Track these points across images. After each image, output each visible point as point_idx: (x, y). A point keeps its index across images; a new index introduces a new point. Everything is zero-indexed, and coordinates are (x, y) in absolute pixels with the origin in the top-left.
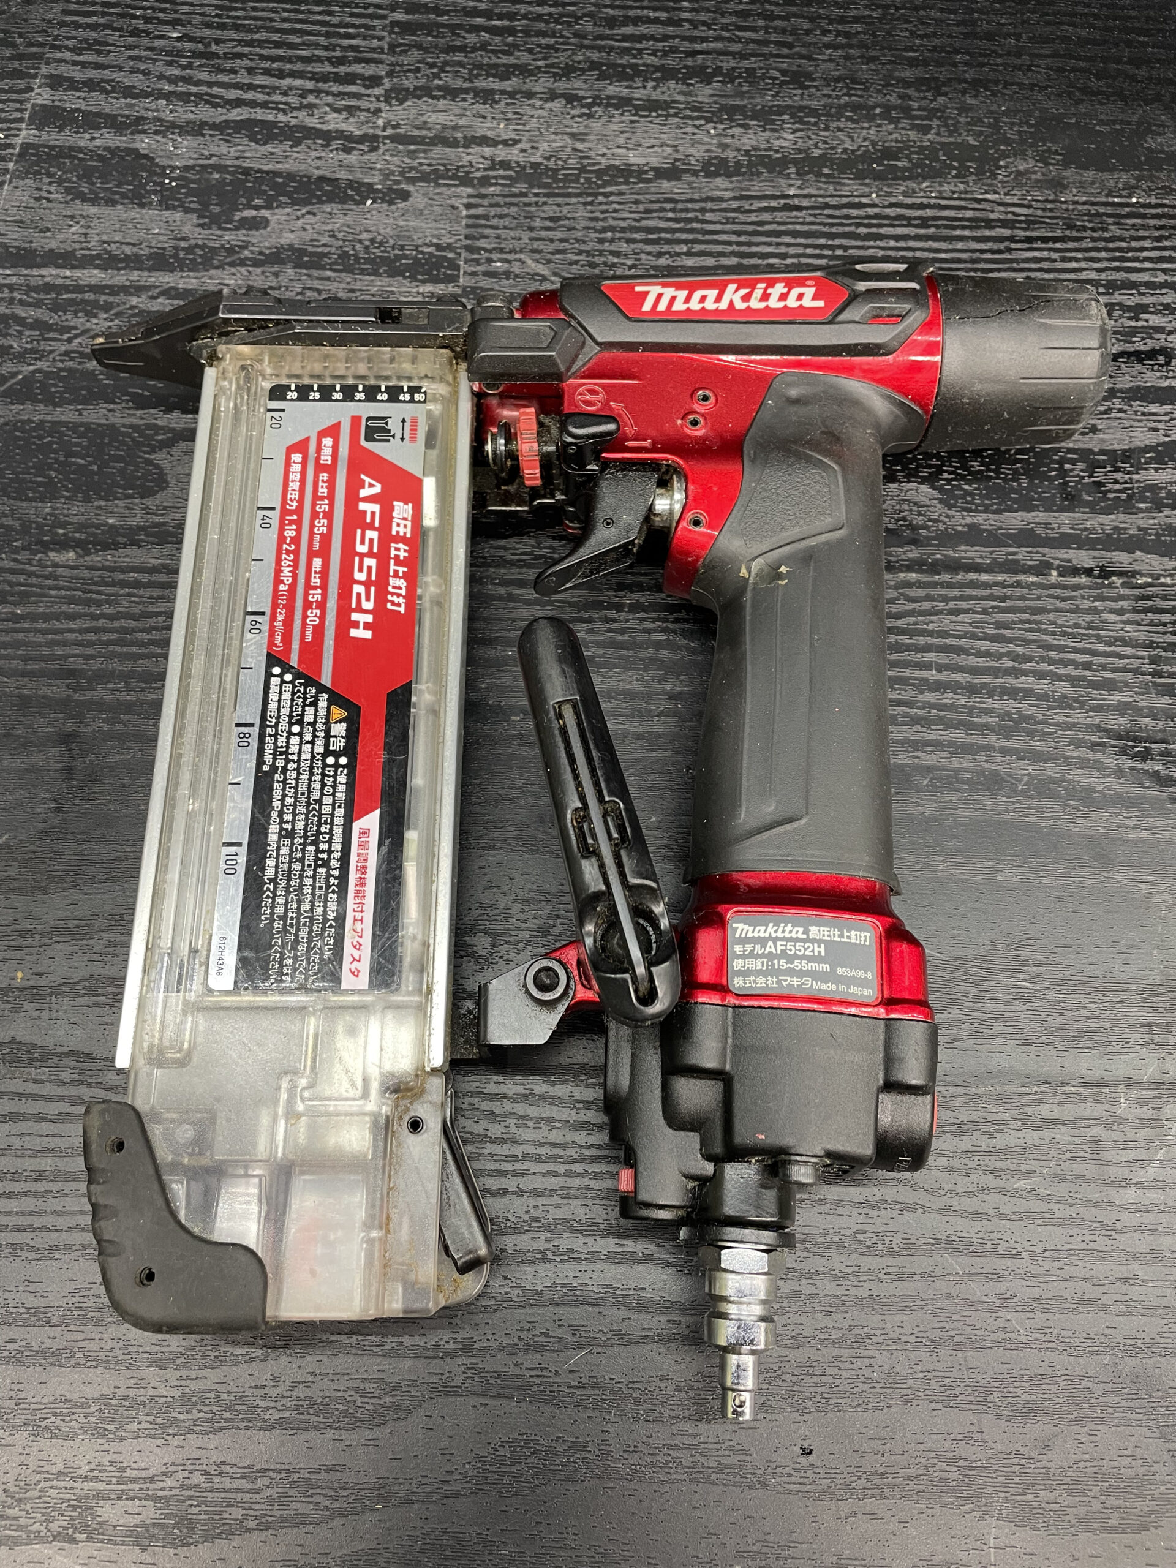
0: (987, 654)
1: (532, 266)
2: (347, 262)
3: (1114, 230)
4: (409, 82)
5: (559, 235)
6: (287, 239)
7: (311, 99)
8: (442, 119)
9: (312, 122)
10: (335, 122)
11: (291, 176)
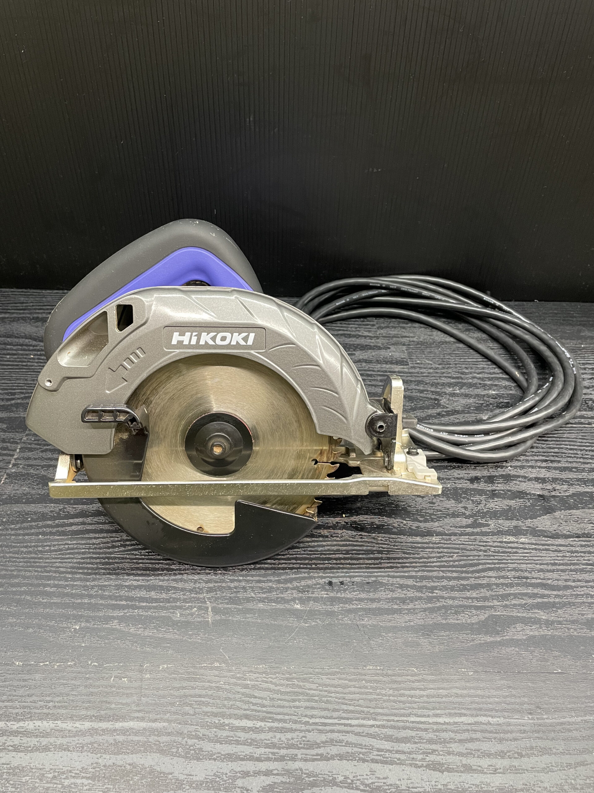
0: (582, 442)
1: (428, 362)
2: (378, 362)
3: (579, 352)
4: (383, 325)
5: (432, 355)
6: (361, 357)
7: (358, 329)
8: (394, 333)
9: (360, 334)
10: (366, 334)
11: (358, 345)
